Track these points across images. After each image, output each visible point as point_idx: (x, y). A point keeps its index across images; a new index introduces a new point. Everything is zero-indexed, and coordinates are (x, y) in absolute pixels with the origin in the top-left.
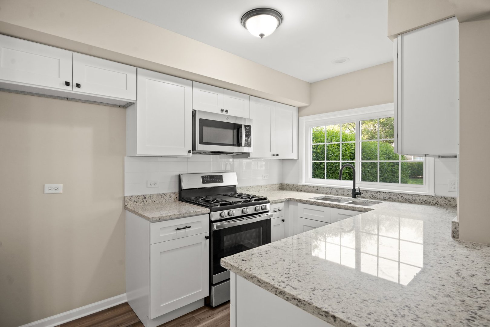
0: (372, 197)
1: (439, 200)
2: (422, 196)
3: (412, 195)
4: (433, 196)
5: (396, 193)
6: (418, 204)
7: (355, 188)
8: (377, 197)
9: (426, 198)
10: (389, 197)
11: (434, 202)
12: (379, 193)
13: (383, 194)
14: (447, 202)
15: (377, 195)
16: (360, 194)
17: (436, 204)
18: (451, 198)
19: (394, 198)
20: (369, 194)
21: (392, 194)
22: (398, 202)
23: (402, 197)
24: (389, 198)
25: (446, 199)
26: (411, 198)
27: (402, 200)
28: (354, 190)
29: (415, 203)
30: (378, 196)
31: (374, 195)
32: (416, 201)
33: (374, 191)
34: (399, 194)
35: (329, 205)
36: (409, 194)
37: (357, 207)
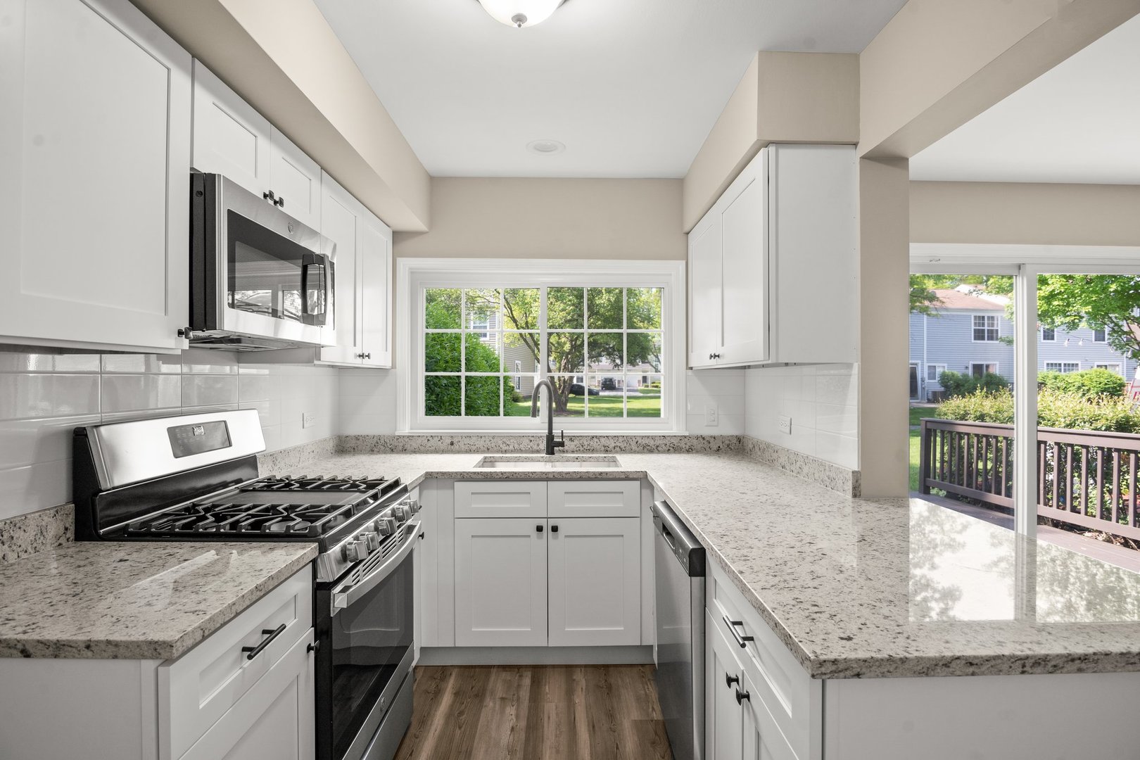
0: (582, 449)
1: (695, 442)
2: (669, 438)
3: (653, 438)
4: (685, 437)
5: (627, 437)
6: (663, 452)
7: (552, 433)
8: (592, 448)
9: (675, 441)
10: (613, 445)
11: (687, 447)
12: (595, 439)
13: (602, 440)
14: (706, 445)
15: (592, 443)
16: (562, 444)
17: (689, 450)
18: (711, 437)
19: (622, 447)
20: (576, 442)
21: (621, 439)
22: (631, 453)
23: (637, 443)
24: (614, 448)
25: (704, 439)
26: (652, 443)
27: (637, 449)
28: (550, 437)
29: (659, 452)
30: (594, 444)
31: (586, 443)
32: (659, 449)
33: (586, 437)
34: (631, 437)
36: (648, 437)
37: (610, 472)
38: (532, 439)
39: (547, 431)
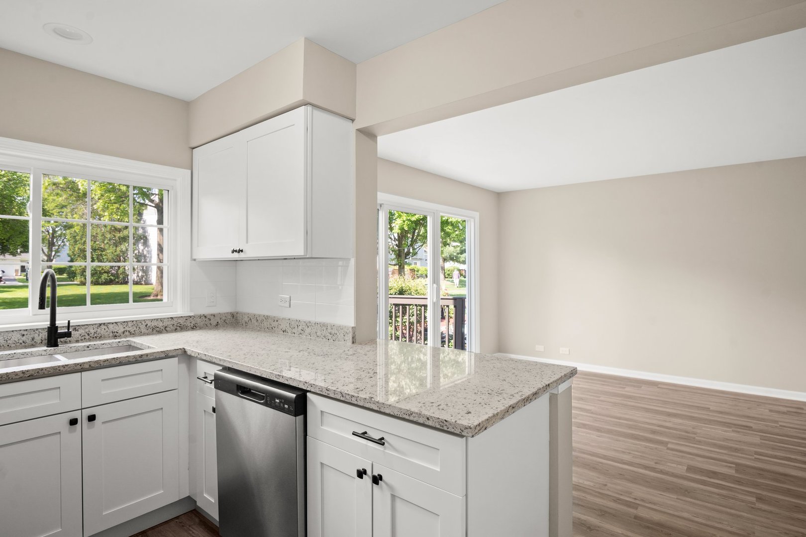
0: (87, 337)
1: (198, 320)
2: (176, 319)
3: (162, 320)
4: (190, 317)
5: (136, 321)
6: (171, 332)
7: (55, 324)
8: (100, 335)
9: (181, 321)
10: (123, 330)
11: (192, 325)
12: (103, 327)
13: (111, 326)
14: (208, 322)
15: (99, 330)
16: (68, 335)
17: (194, 328)
18: (212, 315)
19: (132, 331)
20: (81, 331)
21: (130, 324)
22: (141, 335)
23: (146, 326)
24: (124, 333)
25: (206, 317)
26: (160, 324)
27: (146, 332)
28: (54, 328)
29: (167, 332)
30: (102, 331)
31: (92, 331)
32: (167, 329)
33: (93, 325)
34: (141, 321)
35: (79, 367)
36: (157, 320)
38: (25, 333)
39: (49, 323)
